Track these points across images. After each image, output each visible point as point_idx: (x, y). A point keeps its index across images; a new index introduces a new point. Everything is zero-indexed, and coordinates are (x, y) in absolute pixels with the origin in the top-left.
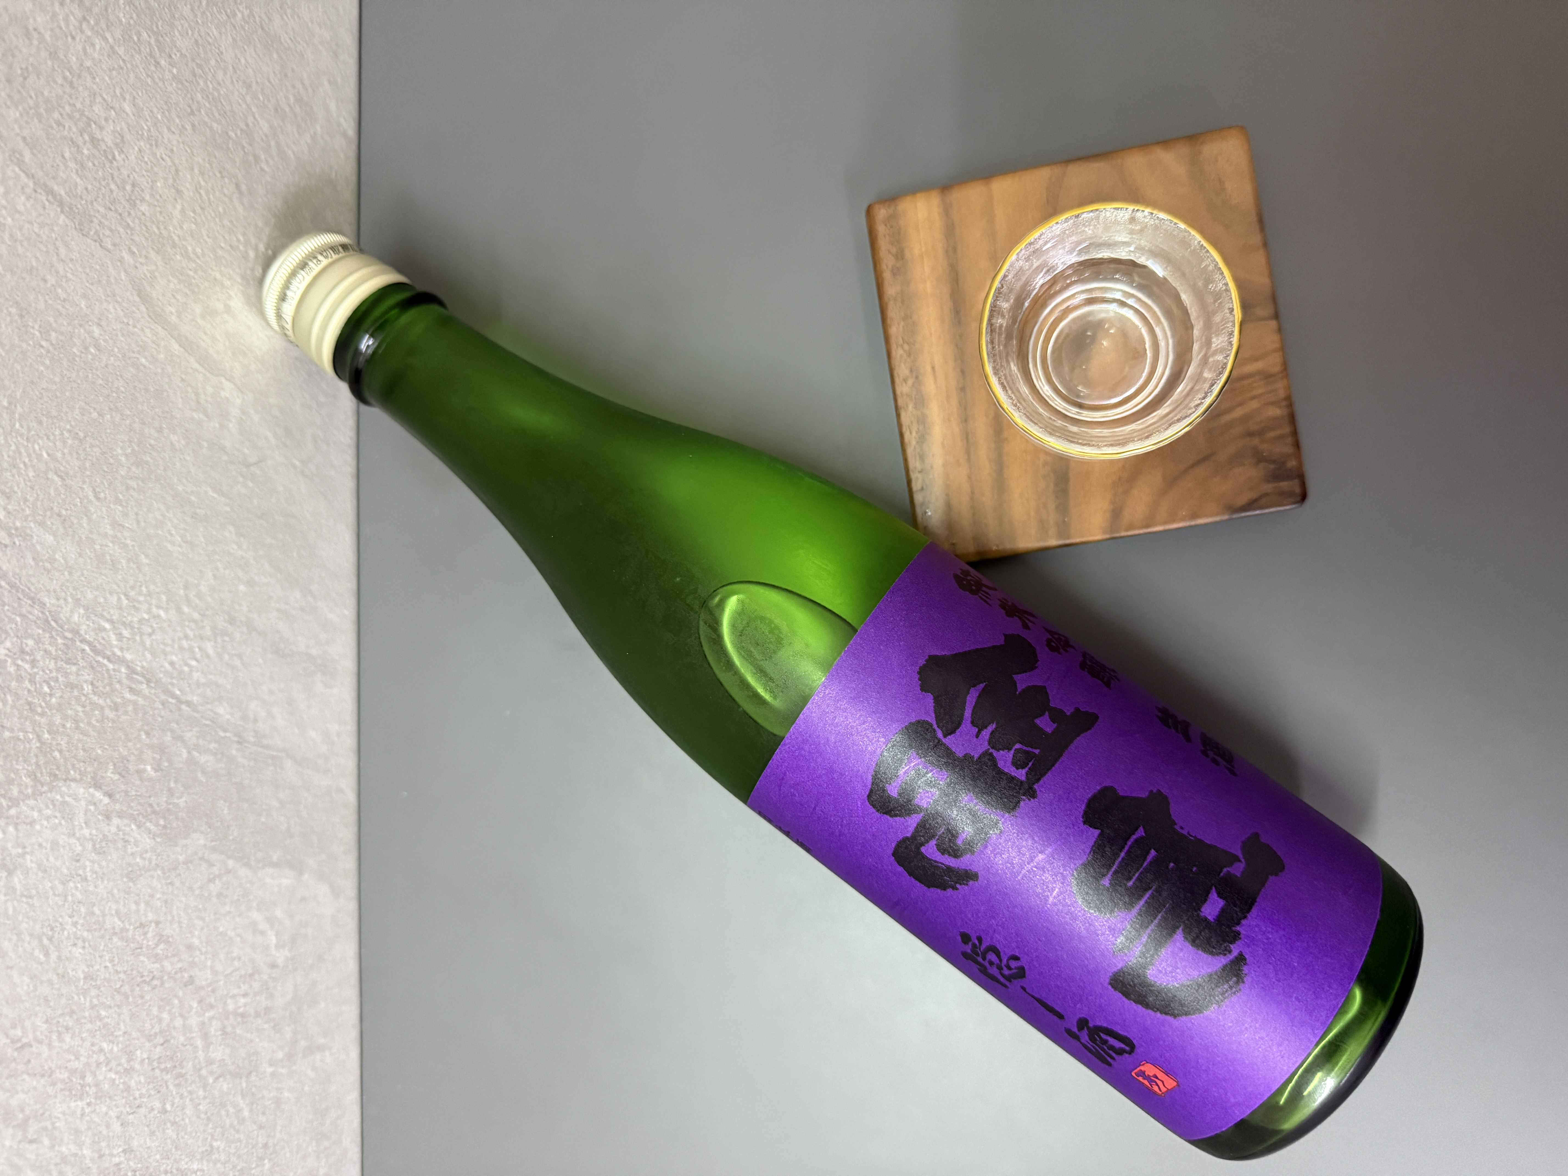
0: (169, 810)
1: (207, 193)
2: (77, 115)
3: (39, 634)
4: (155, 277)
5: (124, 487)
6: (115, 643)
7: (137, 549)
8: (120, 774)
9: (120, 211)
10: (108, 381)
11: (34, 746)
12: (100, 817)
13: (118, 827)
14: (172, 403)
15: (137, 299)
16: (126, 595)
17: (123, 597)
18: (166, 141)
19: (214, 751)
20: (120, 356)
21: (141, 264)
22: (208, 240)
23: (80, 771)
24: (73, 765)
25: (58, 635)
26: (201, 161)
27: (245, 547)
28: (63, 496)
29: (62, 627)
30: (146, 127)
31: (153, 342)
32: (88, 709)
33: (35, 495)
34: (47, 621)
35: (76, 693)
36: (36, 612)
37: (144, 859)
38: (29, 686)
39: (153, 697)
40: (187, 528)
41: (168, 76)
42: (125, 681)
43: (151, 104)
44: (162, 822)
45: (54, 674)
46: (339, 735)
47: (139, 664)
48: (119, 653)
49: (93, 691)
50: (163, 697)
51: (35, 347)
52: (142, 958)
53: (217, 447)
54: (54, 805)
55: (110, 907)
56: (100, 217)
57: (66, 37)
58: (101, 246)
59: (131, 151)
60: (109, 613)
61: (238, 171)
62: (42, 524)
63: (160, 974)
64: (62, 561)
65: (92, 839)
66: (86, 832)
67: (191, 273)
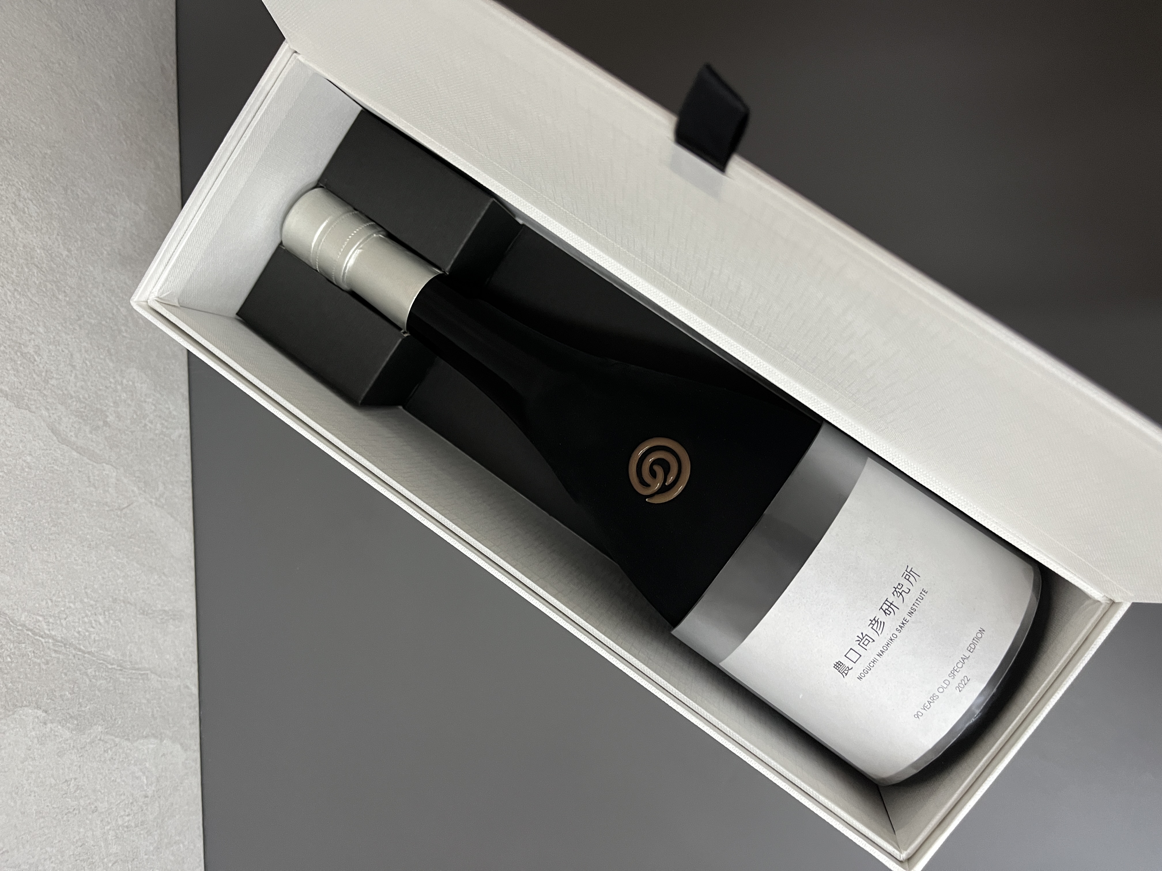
4: (61, 419)
7: (56, 573)
9: (39, 388)
10: (36, 484)
15: (51, 434)
20: (42, 468)
21: (53, 414)
31: (61, 455)
40: (85, 554)
41: (64, 303)
43: (55, 323)
67: (82, 410)
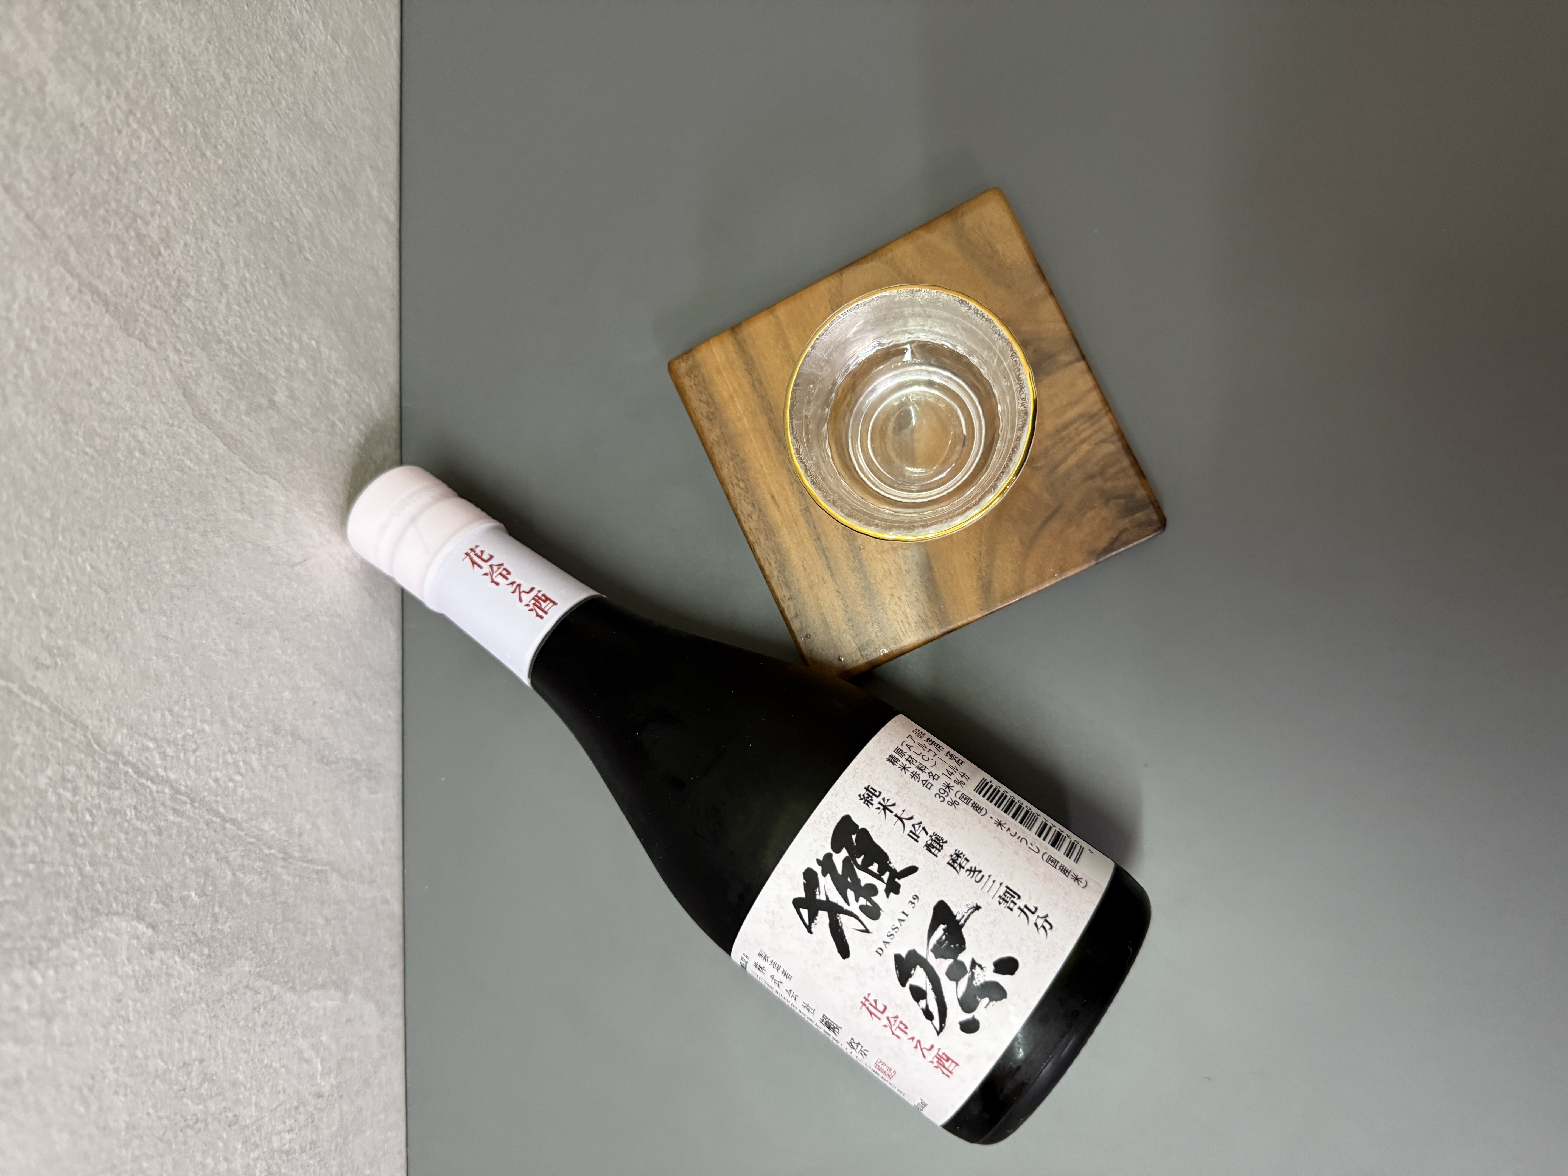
0: (213, 937)
1: (252, 285)
2: (123, 211)
3: (81, 759)
5: (169, 596)
6: (158, 762)
8: (163, 903)
11: (75, 881)
12: (143, 952)
13: (161, 960)
14: (217, 504)
16: (171, 711)
17: (167, 713)
18: (211, 233)
19: (259, 870)
22: (253, 334)
23: (123, 903)
24: (116, 899)
25: (100, 759)
26: (245, 252)
27: (290, 652)
28: (106, 610)
29: (105, 750)
30: (192, 221)
32: (131, 835)
33: (78, 611)
34: (89, 744)
35: (119, 819)
36: (79, 735)
37: (188, 993)
38: (70, 816)
39: (197, 817)
42: (168, 803)
44: (206, 951)
45: (97, 801)
46: (383, 842)
47: (184, 783)
48: (162, 773)
49: (136, 815)
50: (208, 817)
51: (78, 454)
52: (185, 1100)
53: (261, 548)
54: (95, 942)
55: (153, 1049)
56: (145, 315)
57: (113, 131)
58: (146, 345)
59: (177, 246)
60: (153, 730)
61: (281, 261)
62: (84, 641)
63: (204, 1116)
64: (105, 679)
65: (135, 977)
66: (128, 969)
